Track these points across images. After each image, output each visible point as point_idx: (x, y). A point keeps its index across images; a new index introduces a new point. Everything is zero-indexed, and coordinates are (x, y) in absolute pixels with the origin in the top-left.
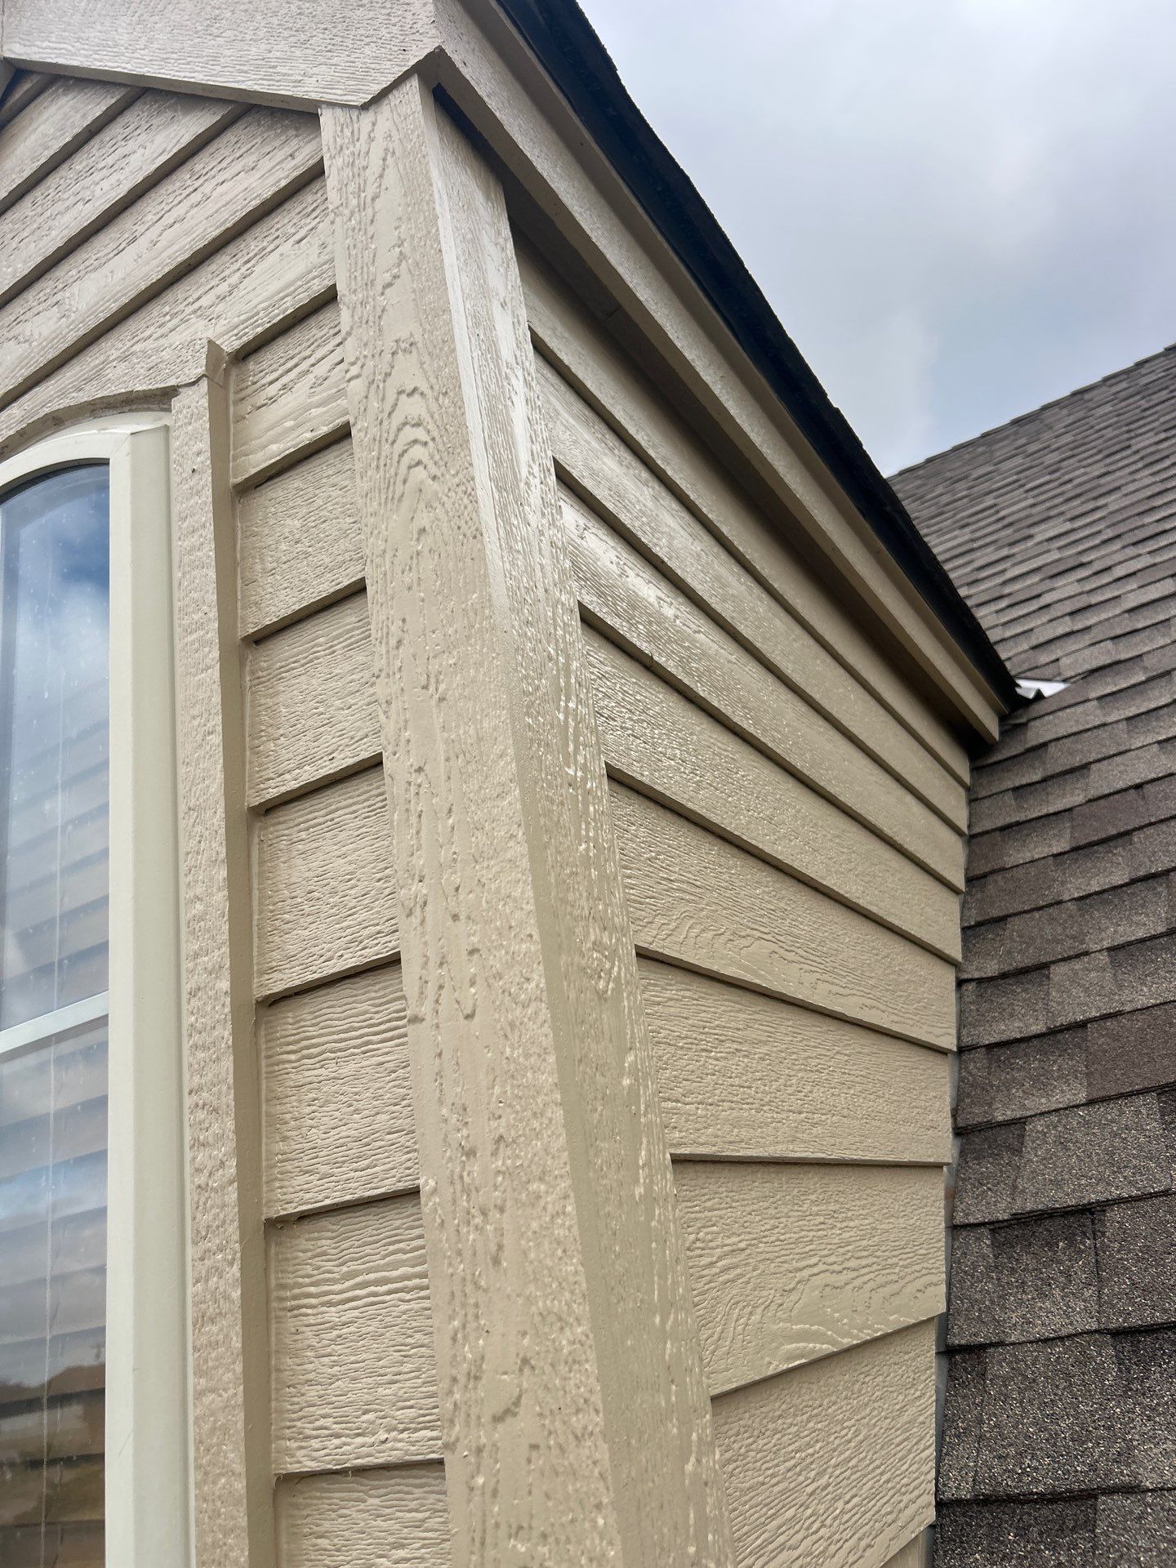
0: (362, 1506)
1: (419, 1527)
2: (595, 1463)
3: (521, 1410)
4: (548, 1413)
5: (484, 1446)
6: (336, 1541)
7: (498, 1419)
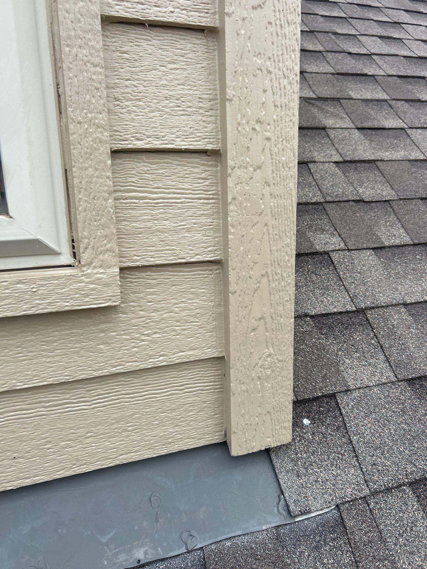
0: (150, 43)
1: (183, 56)
2: (294, 34)
3: (265, 7)
4: (277, 11)
5: (246, 18)
6: (134, 56)
7: (254, 8)
